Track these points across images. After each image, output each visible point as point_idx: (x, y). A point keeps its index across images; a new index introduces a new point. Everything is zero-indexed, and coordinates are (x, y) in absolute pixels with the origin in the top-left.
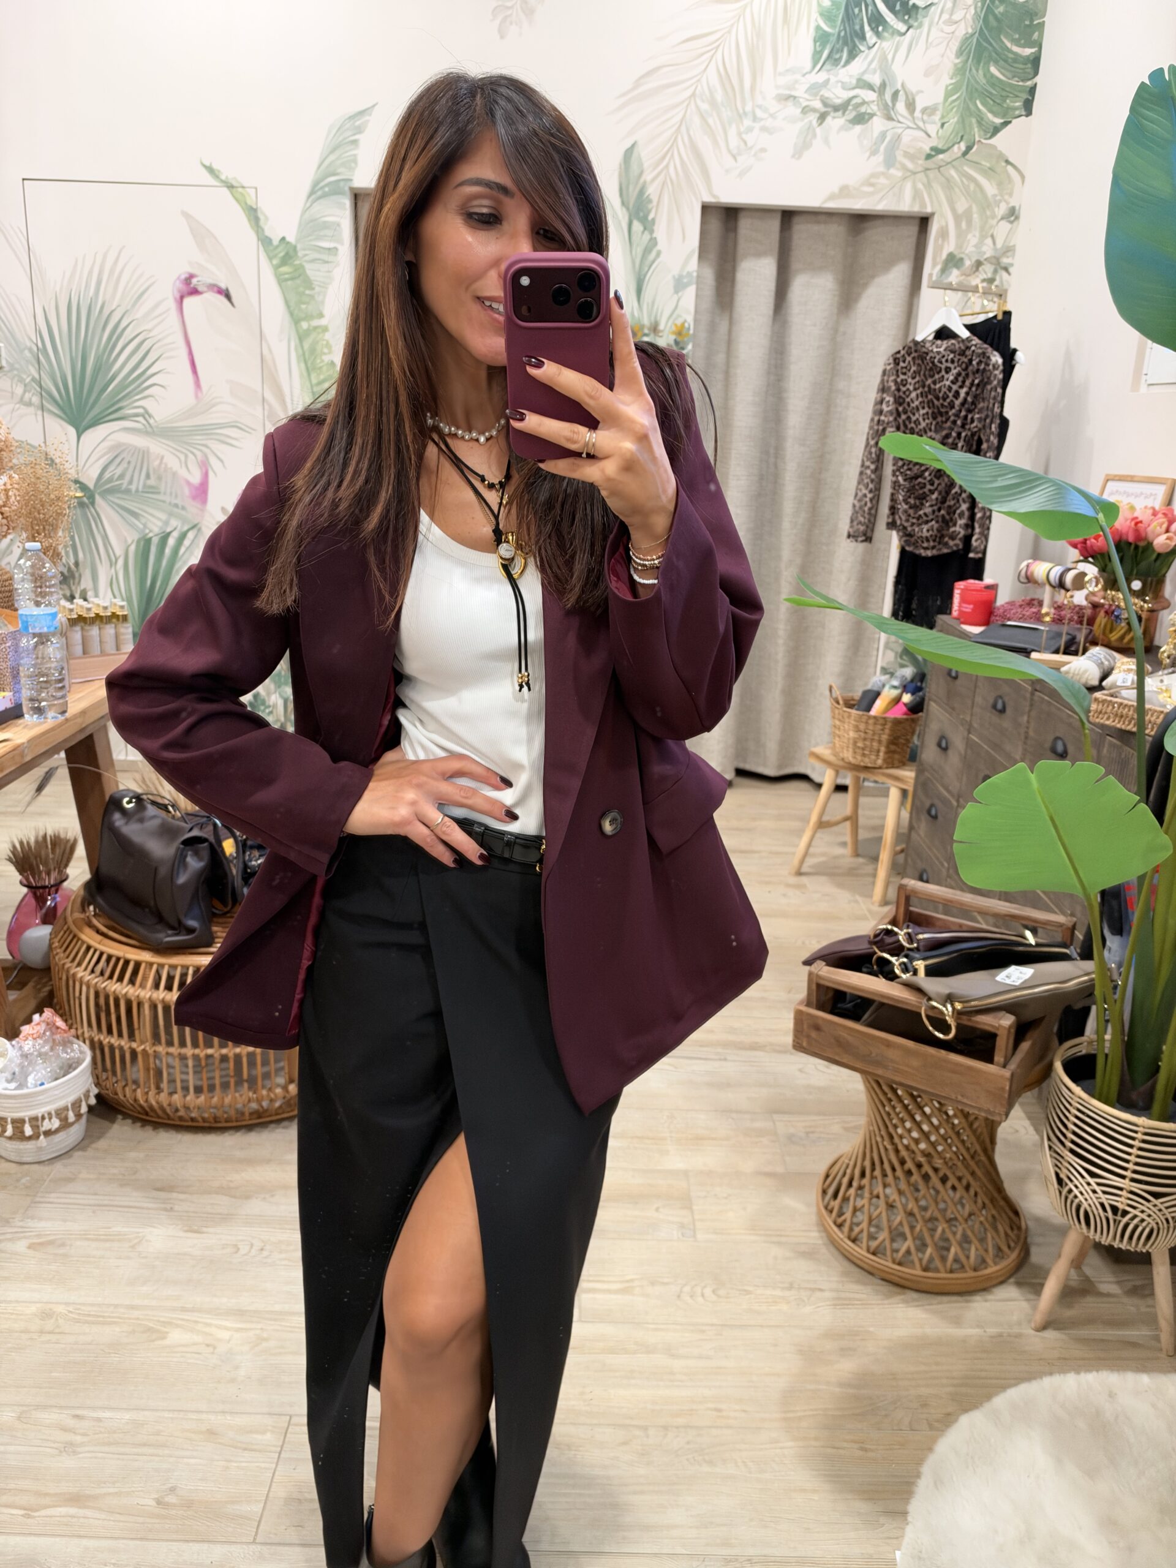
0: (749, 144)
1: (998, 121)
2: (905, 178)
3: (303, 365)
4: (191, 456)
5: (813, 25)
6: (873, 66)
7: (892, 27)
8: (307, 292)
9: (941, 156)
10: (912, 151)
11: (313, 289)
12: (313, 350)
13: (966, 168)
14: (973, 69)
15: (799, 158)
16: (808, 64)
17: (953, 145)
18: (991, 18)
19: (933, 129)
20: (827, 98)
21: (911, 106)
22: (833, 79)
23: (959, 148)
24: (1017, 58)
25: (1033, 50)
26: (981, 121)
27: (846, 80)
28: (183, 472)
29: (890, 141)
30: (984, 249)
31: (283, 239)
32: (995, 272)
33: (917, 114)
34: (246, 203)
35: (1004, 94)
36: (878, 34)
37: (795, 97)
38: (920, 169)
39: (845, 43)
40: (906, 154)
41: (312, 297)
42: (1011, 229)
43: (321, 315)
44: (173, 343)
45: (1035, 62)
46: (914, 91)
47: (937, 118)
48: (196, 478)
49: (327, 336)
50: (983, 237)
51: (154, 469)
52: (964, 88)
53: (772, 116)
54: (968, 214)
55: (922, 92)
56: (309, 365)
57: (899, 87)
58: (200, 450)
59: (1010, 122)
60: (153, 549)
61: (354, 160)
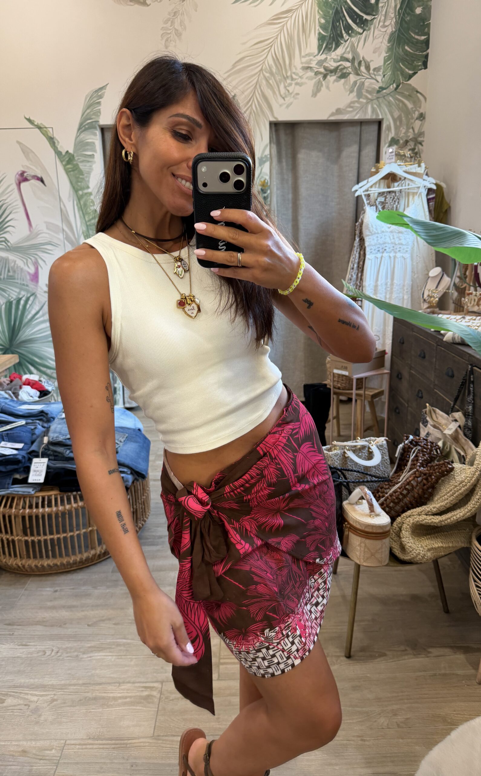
0: (291, 91)
1: (411, 72)
2: (367, 103)
3: (81, 212)
4: (29, 260)
5: (317, 32)
6: (348, 50)
7: (356, 30)
8: (81, 177)
9: (384, 91)
10: (370, 89)
11: (83, 175)
12: (85, 205)
13: (397, 96)
14: (397, 49)
15: (315, 97)
16: (316, 52)
17: (390, 85)
18: (404, 23)
19: (379, 78)
20: (327, 67)
21: (368, 68)
22: (329, 57)
23: (393, 86)
24: (418, 41)
25: (425, 37)
26: (403, 73)
27: (335, 57)
28: (26, 268)
29: (358, 86)
30: (409, 134)
31: (67, 152)
32: (415, 145)
33: (371, 71)
34: (48, 135)
35: (413, 59)
36: (349, 35)
37: (311, 67)
38: (375, 98)
39: (334, 40)
40: (367, 91)
41: (83, 179)
42: (421, 125)
43: (88, 187)
44: (17, 205)
45: (427, 43)
46: (369, 61)
47: (381, 73)
48: (32, 270)
49: (92, 197)
50: (408, 129)
51: (12, 268)
52: (393, 57)
53: (301, 77)
54: (400, 118)
55: (373, 61)
56: (84, 211)
57: (361, 59)
58: (34, 257)
59: (417, 73)
60: (14, 306)
61: (99, 111)
